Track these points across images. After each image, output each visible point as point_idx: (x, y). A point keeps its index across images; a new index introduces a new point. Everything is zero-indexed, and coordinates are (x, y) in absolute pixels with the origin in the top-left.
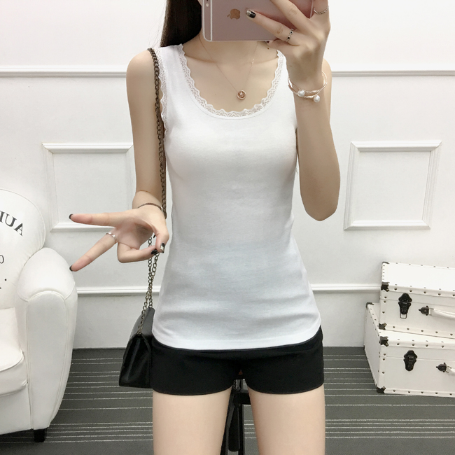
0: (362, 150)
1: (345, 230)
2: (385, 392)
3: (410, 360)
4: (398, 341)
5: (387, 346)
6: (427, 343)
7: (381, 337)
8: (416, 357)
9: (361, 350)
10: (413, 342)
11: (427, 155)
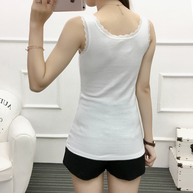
2: (181, 190)
7: (178, 163)
9: (167, 169)
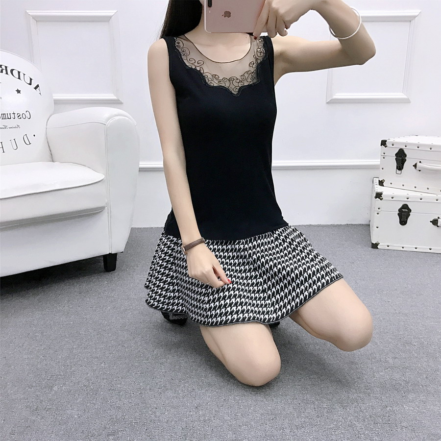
1: (328, 103)
2: (378, 247)
3: (404, 214)
4: (392, 196)
5: (381, 200)
6: (421, 197)
7: (377, 192)
8: (411, 211)
10: (408, 196)
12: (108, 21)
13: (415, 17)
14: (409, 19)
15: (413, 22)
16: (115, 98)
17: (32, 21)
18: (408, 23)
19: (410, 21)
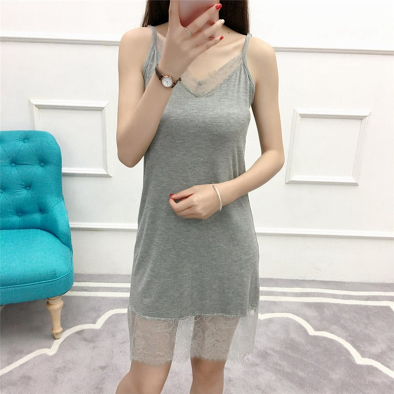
0: (303, 116)
1: (287, 183)
11: (359, 122)
12: (102, 110)
13: (365, 117)
14: (361, 118)
15: (364, 120)
16: (104, 173)
17: (35, 109)
18: (360, 121)
19: (362, 119)
